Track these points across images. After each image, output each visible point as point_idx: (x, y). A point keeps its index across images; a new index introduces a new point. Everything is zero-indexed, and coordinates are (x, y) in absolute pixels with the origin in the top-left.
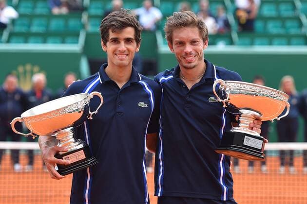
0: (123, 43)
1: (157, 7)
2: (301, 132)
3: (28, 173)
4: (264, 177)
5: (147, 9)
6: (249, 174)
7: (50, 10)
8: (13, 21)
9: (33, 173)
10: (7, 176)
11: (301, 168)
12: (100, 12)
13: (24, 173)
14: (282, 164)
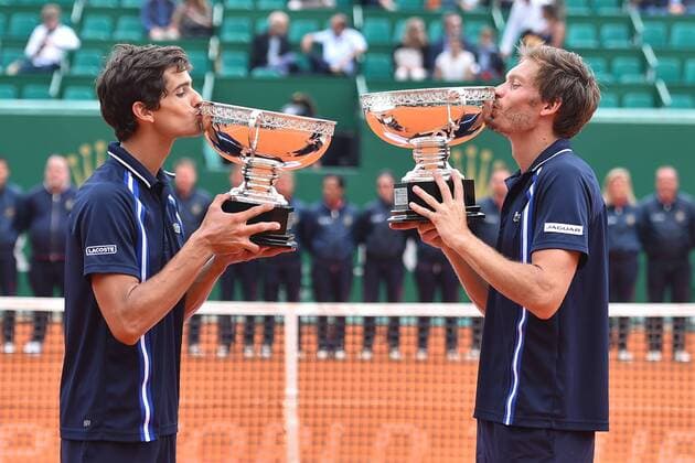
7: (146, 33)
8: (71, 56)
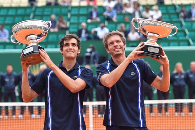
0: (71, 45)
1: (107, 27)
2: (187, 93)
3: (38, 119)
4: (167, 118)
5: (102, 28)
6: (158, 117)
9: (41, 119)
10: (27, 121)
11: (186, 113)
12: (76, 30)
13: (36, 119)
14: (176, 111)
